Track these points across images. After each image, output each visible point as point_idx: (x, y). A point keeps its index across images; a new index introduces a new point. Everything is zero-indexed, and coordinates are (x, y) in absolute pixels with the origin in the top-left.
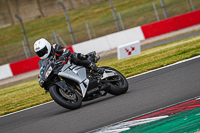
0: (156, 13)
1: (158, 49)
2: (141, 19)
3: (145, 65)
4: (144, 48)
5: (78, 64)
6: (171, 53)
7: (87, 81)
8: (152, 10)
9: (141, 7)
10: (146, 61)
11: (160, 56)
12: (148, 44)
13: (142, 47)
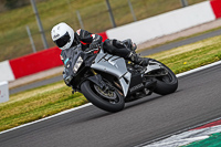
0: (32, 41)
1: (34, 93)
2: (9, 49)
3: (16, 116)
4: (13, 91)
6: (52, 99)
7: (128, 75)
8: (26, 36)
9: (10, 32)
10: (17, 110)
11: (37, 104)
12: (19, 86)
13: (10, 90)
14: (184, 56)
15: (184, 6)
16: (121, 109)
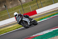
5: (26, 17)
7: (29, 21)
14: (10, 28)
15: (10, 18)
16: (29, 28)
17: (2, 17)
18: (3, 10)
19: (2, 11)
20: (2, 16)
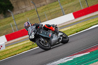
0: (12, 28)
1: (14, 46)
3: (8, 54)
4: (7, 46)
6: (20, 48)
9: (5, 26)
10: (8, 52)
13: (6, 45)
17: (50, 13)
18: (53, 2)
19: (51, 3)
20: (51, 11)
